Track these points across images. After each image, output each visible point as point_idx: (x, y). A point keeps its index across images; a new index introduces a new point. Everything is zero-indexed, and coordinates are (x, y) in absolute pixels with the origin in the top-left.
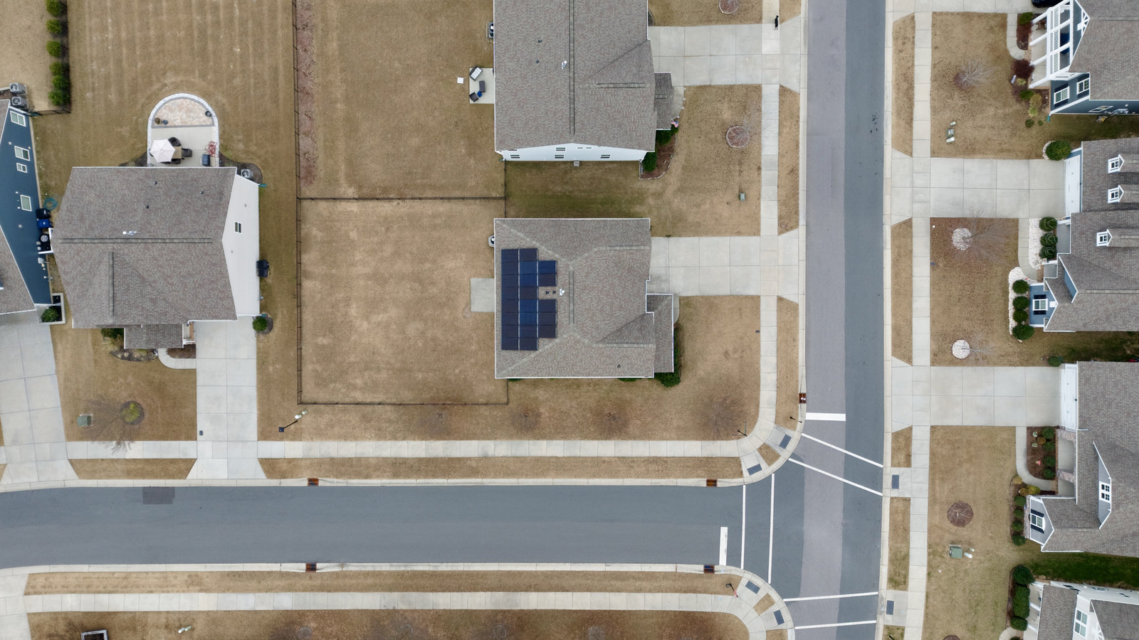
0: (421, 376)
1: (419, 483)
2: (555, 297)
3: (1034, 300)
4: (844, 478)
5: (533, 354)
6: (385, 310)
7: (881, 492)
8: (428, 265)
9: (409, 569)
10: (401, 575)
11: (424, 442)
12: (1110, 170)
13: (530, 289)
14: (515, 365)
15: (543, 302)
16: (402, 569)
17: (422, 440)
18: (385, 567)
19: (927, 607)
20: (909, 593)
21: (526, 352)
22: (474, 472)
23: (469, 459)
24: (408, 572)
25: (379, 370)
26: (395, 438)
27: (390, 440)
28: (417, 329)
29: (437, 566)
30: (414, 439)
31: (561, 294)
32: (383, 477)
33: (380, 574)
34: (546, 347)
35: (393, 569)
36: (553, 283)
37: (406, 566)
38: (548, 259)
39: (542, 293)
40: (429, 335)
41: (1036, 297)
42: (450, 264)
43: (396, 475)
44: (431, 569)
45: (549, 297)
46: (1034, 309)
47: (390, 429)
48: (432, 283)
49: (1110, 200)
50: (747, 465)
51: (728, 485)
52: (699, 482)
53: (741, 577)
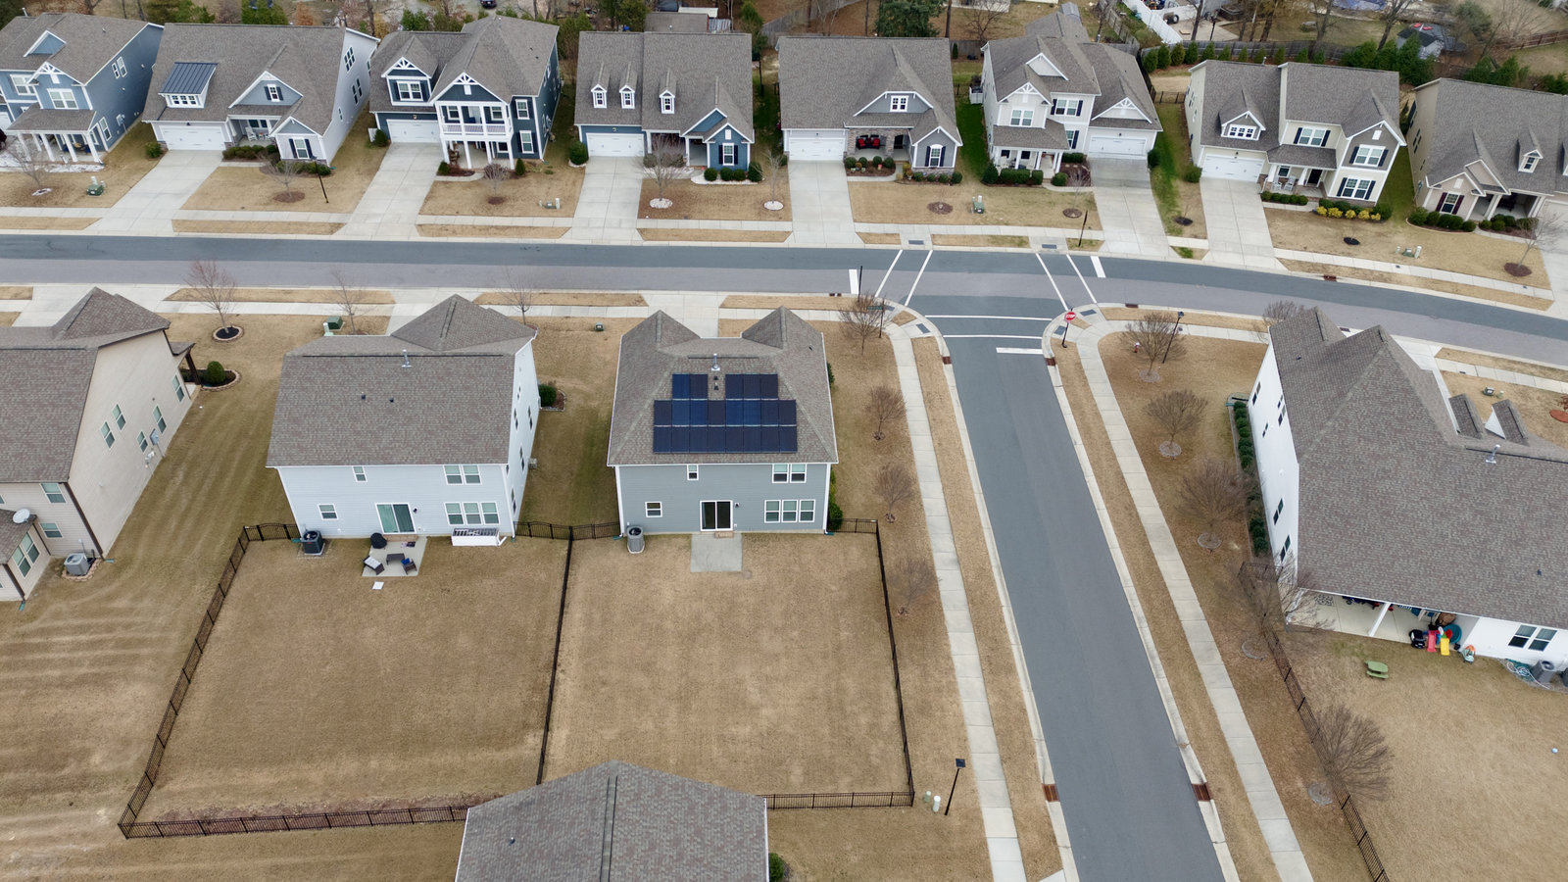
0: (846, 633)
1: (1016, 640)
2: (722, 378)
3: (724, 164)
4: (920, 270)
5: (801, 408)
6: (740, 682)
7: (928, 251)
8: (669, 625)
9: (1155, 653)
10: (1168, 662)
11: (950, 634)
12: (604, 106)
13: (710, 410)
14: (818, 432)
15: (729, 393)
16: (1158, 661)
17: (946, 634)
18: (1163, 685)
19: (1041, 226)
20: (1030, 235)
21: (799, 417)
22: (984, 573)
23: (965, 579)
24: (1159, 653)
25: (841, 690)
26: (951, 670)
27: (954, 677)
28: (771, 638)
29: (1139, 619)
30: (948, 645)
31: (719, 369)
32: (1018, 687)
33: (1175, 689)
34: (790, 389)
35: (1163, 673)
36: (703, 379)
37: (1152, 658)
38: (670, 387)
39: (716, 394)
40: (780, 622)
41: (721, 162)
42: (668, 596)
43: (1010, 669)
44: (1145, 624)
45: (721, 384)
47: (937, 676)
48: (698, 618)
49: (632, 106)
50: (919, 333)
51: (946, 349)
52: (948, 369)
53: (1052, 339)
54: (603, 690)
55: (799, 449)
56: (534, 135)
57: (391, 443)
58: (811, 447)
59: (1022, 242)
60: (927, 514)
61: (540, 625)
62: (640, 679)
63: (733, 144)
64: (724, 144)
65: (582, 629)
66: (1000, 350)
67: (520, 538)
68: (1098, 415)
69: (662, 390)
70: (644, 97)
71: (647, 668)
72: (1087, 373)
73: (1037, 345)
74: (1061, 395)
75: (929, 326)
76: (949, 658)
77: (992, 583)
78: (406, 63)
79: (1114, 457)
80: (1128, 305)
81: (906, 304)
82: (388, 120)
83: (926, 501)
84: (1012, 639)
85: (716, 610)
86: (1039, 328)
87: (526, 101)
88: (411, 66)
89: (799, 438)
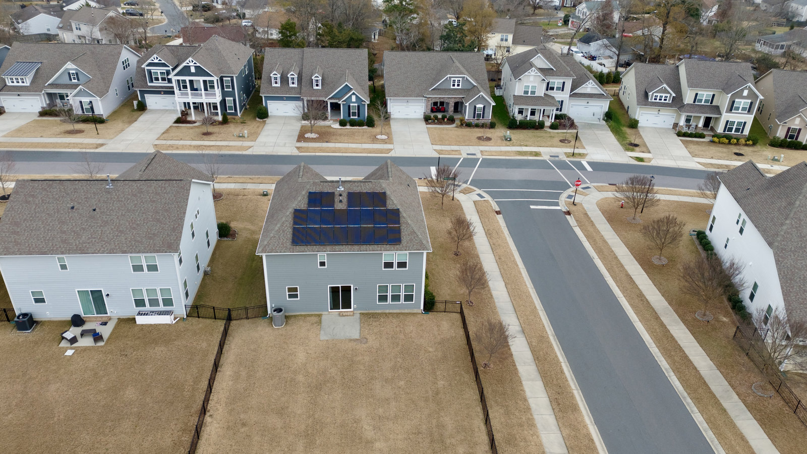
0: (442, 382)
1: (576, 387)
2: (345, 195)
3: (351, 117)
4: (475, 167)
5: (403, 214)
6: (357, 421)
7: (479, 159)
8: (300, 378)
9: (686, 394)
10: (697, 401)
11: (524, 383)
12: (278, 85)
13: (335, 216)
14: (416, 231)
15: (350, 204)
16: (689, 400)
17: (521, 382)
18: (698, 418)
19: (547, 147)
20: (541, 151)
21: (402, 220)
22: (543, 339)
23: (530, 344)
24: (689, 394)
25: (440, 426)
26: (528, 409)
27: (531, 415)
28: (383, 386)
29: (666, 369)
30: (523, 391)
31: (343, 189)
32: (583, 421)
33: (708, 421)
34: (395, 202)
35: (695, 409)
36: (331, 195)
37: (684, 398)
38: (306, 200)
39: (341, 205)
40: (390, 374)
41: (349, 116)
42: (301, 357)
43: (575, 408)
44: (672, 374)
45: (344, 199)
46: (357, 117)
47: (517, 414)
48: (324, 373)
49: (295, 85)
50: (478, 198)
51: (497, 206)
52: (500, 218)
53: (565, 201)
54: (242, 430)
55: (403, 242)
56: (235, 101)
57: (89, 238)
58: (411, 240)
59: (537, 154)
60: (496, 301)
61: (196, 381)
62: (274, 421)
63: (356, 105)
64: (351, 105)
65: (231, 383)
66: (532, 207)
67: (190, 319)
68: (605, 241)
69: (301, 202)
70: (303, 80)
71: (281, 412)
72: (592, 219)
73: (557, 204)
74: (578, 231)
75: (484, 194)
76: (525, 400)
77: (551, 346)
78: (157, 58)
79: (622, 266)
80: (610, 184)
81: (469, 183)
82: (145, 95)
83: (494, 293)
84: (573, 386)
85: (339, 366)
86: (557, 196)
87: (229, 79)
88: (160, 60)
89: (403, 234)
